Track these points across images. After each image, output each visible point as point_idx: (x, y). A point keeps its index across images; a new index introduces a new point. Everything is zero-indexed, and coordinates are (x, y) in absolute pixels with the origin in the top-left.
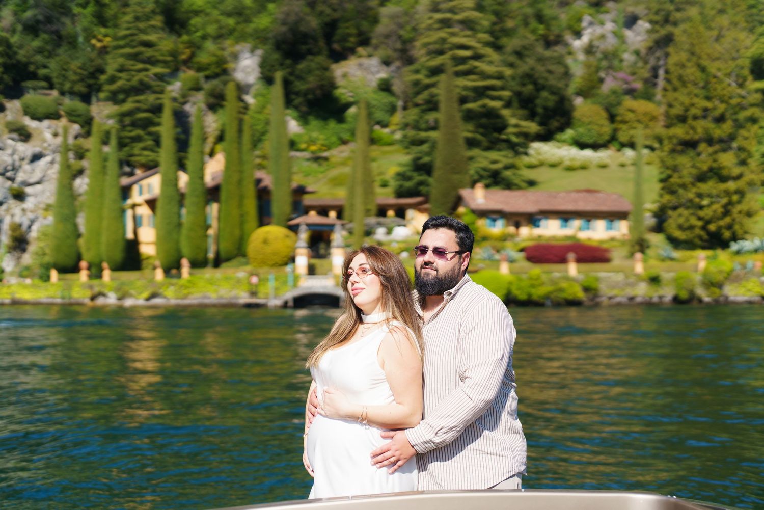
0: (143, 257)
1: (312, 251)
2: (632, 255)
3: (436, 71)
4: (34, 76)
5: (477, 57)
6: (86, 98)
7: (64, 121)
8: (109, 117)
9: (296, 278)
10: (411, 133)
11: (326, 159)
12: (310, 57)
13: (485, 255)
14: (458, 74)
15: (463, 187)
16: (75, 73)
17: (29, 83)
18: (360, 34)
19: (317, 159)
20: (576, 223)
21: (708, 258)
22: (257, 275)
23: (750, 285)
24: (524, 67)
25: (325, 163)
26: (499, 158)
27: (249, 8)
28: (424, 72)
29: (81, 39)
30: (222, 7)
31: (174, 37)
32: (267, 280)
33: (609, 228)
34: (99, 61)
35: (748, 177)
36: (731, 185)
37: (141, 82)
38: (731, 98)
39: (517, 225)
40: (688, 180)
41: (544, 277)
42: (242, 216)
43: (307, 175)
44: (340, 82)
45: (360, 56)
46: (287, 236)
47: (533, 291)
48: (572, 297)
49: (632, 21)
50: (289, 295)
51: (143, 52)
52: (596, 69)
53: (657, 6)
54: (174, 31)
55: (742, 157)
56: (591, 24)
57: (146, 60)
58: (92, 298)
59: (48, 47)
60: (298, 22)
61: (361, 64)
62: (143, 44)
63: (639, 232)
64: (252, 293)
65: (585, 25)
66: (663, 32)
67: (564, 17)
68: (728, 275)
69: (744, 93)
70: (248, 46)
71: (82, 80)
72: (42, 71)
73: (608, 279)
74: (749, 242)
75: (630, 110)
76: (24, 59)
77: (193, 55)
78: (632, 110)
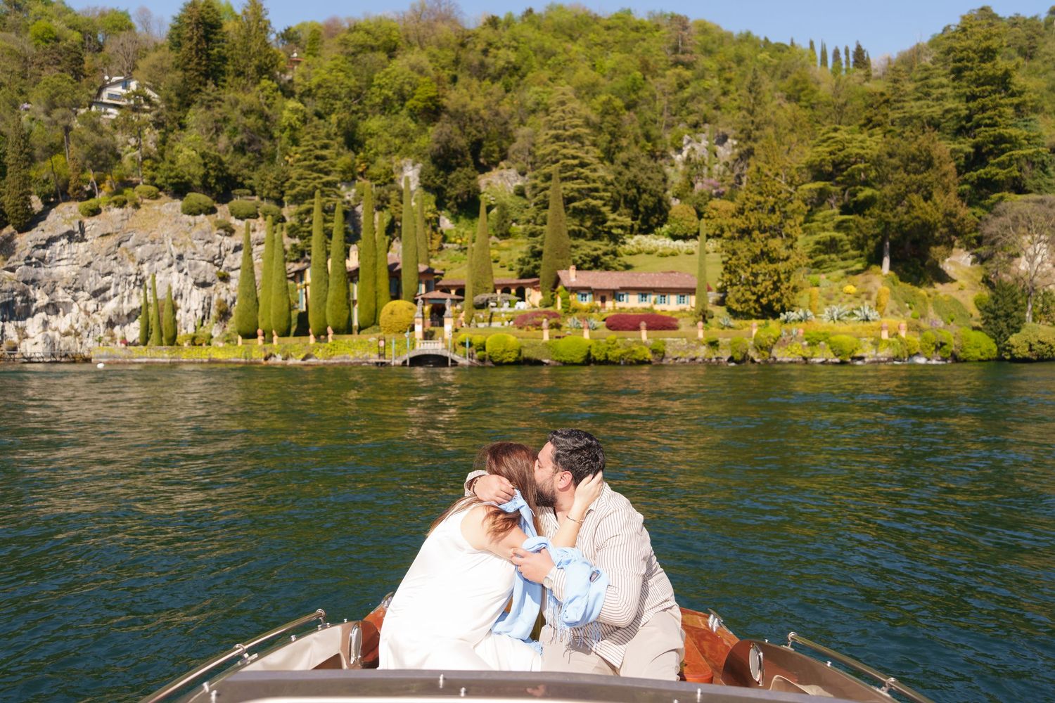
2: (695, 324)
3: (548, 177)
4: (242, 186)
5: (583, 165)
6: (280, 203)
7: (261, 219)
8: (294, 215)
10: (531, 227)
12: (458, 169)
13: (574, 324)
14: (564, 179)
15: (561, 269)
16: (271, 183)
17: (237, 191)
18: (502, 150)
19: (463, 250)
20: (653, 297)
21: (760, 326)
22: (384, 340)
23: (794, 348)
24: (628, 175)
26: (600, 246)
27: (413, 131)
29: (278, 157)
30: (391, 130)
31: (352, 154)
32: (391, 344)
33: (681, 302)
35: (795, 259)
36: (781, 266)
38: (780, 193)
39: (603, 300)
40: (744, 262)
41: (619, 342)
42: (377, 292)
44: (484, 189)
45: (502, 168)
46: (409, 309)
47: (609, 353)
48: (642, 358)
49: (722, 139)
50: (407, 356)
51: (317, 165)
52: (689, 177)
53: (741, 127)
54: (353, 150)
55: (789, 243)
56: (689, 142)
57: (320, 171)
58: (266, 359)
59: (253, 163)
60: (448, 142)
61: (502, 175)
62: (317, 158)
63: (704, 305)
64: (380, 355)
65: (685, 142)
66: (745, 147)
67: (668, 137)
68: (776, 341)
69: (791, 190)
70: (411, 160)
71: (276, 188)
72: (247, 182)
73: (673, 343)
74: (795, 313)
75: (714, 209)
76: (234, 173)
77: (368, 168)
78: (716, 209)
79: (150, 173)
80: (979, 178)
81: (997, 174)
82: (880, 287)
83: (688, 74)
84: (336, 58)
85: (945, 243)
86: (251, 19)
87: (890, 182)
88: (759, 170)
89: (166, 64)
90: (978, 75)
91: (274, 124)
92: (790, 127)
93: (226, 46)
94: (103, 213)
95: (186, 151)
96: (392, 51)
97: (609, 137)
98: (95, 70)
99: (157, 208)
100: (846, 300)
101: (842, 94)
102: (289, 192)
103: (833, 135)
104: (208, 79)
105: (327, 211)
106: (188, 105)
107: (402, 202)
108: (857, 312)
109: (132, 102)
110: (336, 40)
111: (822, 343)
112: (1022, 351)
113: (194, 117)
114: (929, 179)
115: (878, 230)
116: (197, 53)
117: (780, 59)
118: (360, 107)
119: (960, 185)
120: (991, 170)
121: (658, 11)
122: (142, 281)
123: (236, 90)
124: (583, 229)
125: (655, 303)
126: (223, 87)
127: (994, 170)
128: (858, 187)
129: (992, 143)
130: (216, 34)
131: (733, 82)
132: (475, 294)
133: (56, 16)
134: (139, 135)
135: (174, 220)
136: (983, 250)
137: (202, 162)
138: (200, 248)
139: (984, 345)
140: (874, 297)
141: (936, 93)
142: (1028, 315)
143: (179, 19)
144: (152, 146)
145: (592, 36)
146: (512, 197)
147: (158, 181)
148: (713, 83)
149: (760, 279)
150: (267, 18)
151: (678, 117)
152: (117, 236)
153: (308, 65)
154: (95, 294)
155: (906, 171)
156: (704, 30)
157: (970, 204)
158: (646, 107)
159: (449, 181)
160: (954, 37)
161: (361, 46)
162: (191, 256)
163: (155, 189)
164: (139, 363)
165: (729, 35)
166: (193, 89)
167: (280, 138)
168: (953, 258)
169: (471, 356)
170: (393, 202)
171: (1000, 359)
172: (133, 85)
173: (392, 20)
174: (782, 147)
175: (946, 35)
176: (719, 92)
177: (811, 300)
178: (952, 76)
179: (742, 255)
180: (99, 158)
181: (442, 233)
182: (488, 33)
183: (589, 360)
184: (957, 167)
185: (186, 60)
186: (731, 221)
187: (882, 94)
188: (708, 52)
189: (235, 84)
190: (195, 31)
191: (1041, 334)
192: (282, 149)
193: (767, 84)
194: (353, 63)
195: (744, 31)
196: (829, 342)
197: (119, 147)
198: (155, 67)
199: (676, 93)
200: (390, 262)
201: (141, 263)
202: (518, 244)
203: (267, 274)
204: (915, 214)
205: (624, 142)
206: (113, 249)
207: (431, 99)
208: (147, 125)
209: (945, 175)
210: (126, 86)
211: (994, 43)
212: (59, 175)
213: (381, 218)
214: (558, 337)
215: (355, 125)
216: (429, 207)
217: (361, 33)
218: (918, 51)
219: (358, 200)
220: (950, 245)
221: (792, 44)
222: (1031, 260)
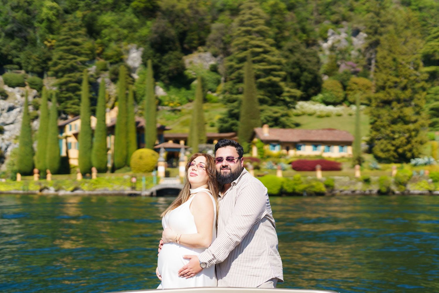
0: (72, 167)
1: (168, 163)
2: (354, 166)
3: (242, 60)
4: (11, 62)
5: (266, 52)
6: (41, 75)
7: (27, 88)
8: (54, 86)
9: (158, 179)
10: (228, 95)
11: (179, 111)
12: (171, 52)
13: (269, 166)
14: (254, 62)
16: (35, 61)
17: (8, 66)
18: (200, 39)
19: (174, 111)
20: (322, 148)
21: (398, 168)
22: (135, 177)
23: (422, 184)
24: (293, 58)
25: (179, 113)
26: (278, 110)
27: (136, 24)
28: (235, 61)
29: (38, 41)
30: (120, 23)
31: (92, 40)
32: (141, 180)
33: (341, 151)
34: (48, 54)
35: (421, 121)
36: (411, 126)
37: (72, 66)
38: (410, 76)
39: (288, 149)
40: (386, 123)
41: (303, 179)
42: (127, 143)
43: (168, 120)
44: (188, 66)
45: (200, 52)
46: (153, 155)
47: (296, 187)
48: (318, 191)
49: (356, 33)
50: (154, 189)
52: (335, 60)
53: (370, 24)
54: (93, 37)
55: (417, 110)
56: (333, 34)
58: (41, 190)
59: (20, 46)
60: (163, 32)
61: (200, 57)
63: (358, 153)
65: (329, 34)
66: (374, 39)
67: (317, 30)
68: (409, 178)
70: (134, 45)
71: (39, 65)
72: (16, 60)
73: (339, 180)
74: (421, 159)
76: (5, 53)
77: (103, 50)
78: (356, 84)
91: (34, 17)
97: (276, 30)
118: (97, 6)
124: (266, 97)
146: (208, 72)
149: (397, 135)
159: (163, 61)
167: (39, 27)
174: (400, 40)
179: (384, 118)
183: (282, 193)
186: (376, 94)
192: (40, 36)
202: (216, 108)
205: (287, 34)
214: (259, 176)
215: (94, 19)
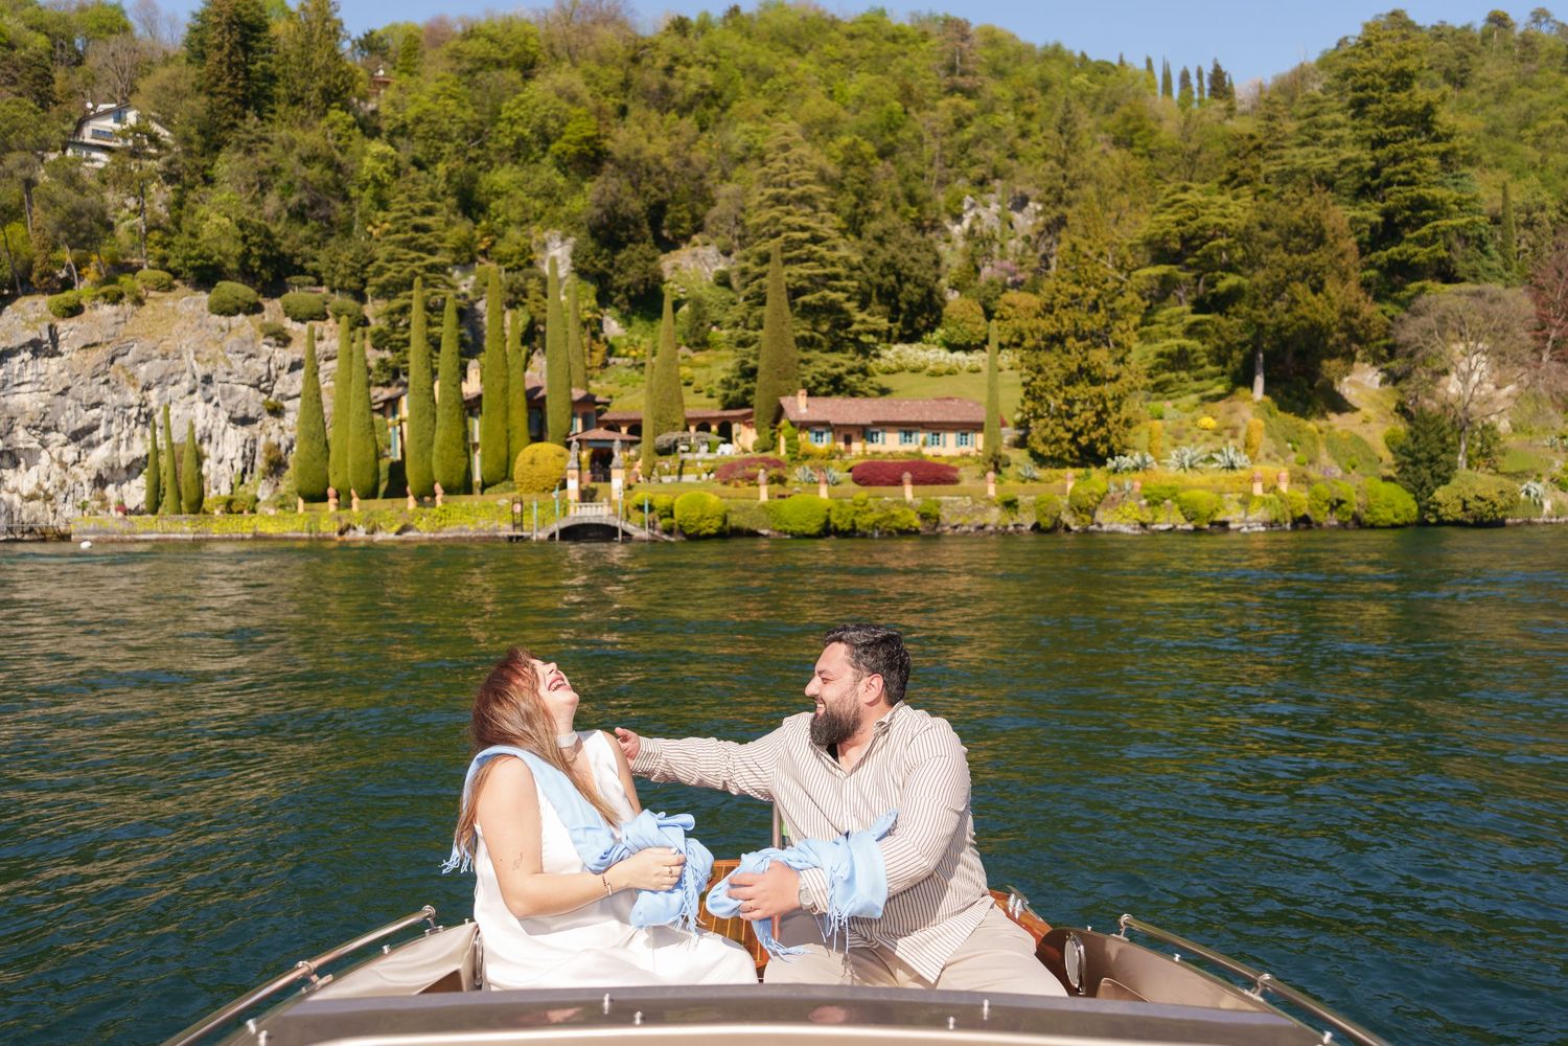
2: (983, 475)
3: (765, 259)
4: (302, 271)
5: (816, 240)
6: (360, 297)
7: (331, 322)
8: (382, 315)
10: (739, 332)
12: (630, 245)
13: (805, 476)
14: (788, 261)
15: (785, 395)
16: (347, 266)
17: (294, 279)
18: (695, 218)
19: (639, 366)
20: (921, 436)
22: (521, 503)
23: (1128, 510)
24: (883, 255)
26: (842, 361)
27: (561, 188)
29: (356, 227)
30: (529, 187)
31: (469, 223)
33: (962, 443)
34: (374, 251)
36: (1108, 390)
38: (1106, 281)
39: (848, 441)
40: (1054, 383)
41: (873, 502)
42: (509, 431)
44: (669, 275)
45: (696, 245)
46: (560, 456)
47: (858, 519)
48: (905, 527)
49: (1021, 203)
50: (555, 527)
51: (416, 239)
52: (973, 258)
53: (1048, 184)
54: (471, 217)
55: (1119, 356)
56: (973, 206)
57: (421, 248)
58: (341, 533)
59: (317, 237)
60: (614, 205)
61: (695, 255)
62: (417, 228)
63: (996, 447)
64: (515, 526)
65: (966, 207)
66: (1054, 214)
67: (941, 199)
68: (1101, 499)
69: (1122, 277)
70: (558, 233)
71: (353, 274)
72: (310, 265)
73: (952, 504)
74: (1128, 459)
75: (1010, 305)
76: (289, 251)
77: (493, 243)
78: (1012, 306)
79: (159, 251)
80: (1390, 260)
81: (1416, 254)
82: (1251, 419)
83: (969, 105)
84: (443, 79)
85: (1343, 355)
86: (314, 17)
87: (1263, 266)
88: (1074, 247)
89: (182, 85)
90: (1387, 109)
91: (349, 177)
92: (1119, 184)
93: (275, 57)
94: (87, 312)
95: (216, 218)
96: (528, 68)
97: (854, 199)
98: (71, 94)
99: (170, 304)
100: (1201, 438)
101: (1194, 136)
102: (373, 281)
103: (1181, 196)
104: (247, 108)
105: (433, 309)
106: (218, 148)
107: (545, 296)
108: (1218, 457)
109: (130, 143)
110: (444, 51)
111: (1168, 502)
112: (1453, 512)
113: (226, 167)
114: (1320, 262)
115: (1247, 336)
116: (230, 68)
117: (1104, 84)
118: (480, 152)
119: (1364, 269)
120: (1406, 249)
121: (925, 13)
122: (149, 416)
123: (291, 126)
124: (816, 335)
125: (924, 444)
126: (271, 121)
127: (1412, 249)
128: (1219, 273)
129: (1408, 208)
130: (258, 40)
131: (1037, 118)
132: (657, 433)
133: (8, 10)
134: (142, 193)
135: (197, 322)
136: (1397, 365)
137: (239, 234)
138: (238, 365)
139: (1398, 503)
140: (1242, 433)
141: (1328, 135)
142: (1460, 458)
143: (202, 17)
144: (162, 210)
145: (827, 47)
146: (711, 287)
147: (171, 264)
148: (1007, 119)
149: (1077, 408)
150: (337, 16)
151: (955, 169)
152: (108, 348)
153: (400, 88)
154: (75, 436)
155: (1286, 249)
156: (993, 40)
157: (1378, 298)
158: (908, 154)
159: (617, 264)
160: (1354, 54)
161: (481, 59)
162: (225, 378)
163: (167, 276)
164: (145, 541)
165: (1030, 48)
166: (225, 123)
167: (360, 198)
168: (1354, 377)
169: (652, 525)
170: (532, 295)
171: (1422, 523)
172: (131, 117)
173: (528, 22)
174: (1108, 215)
175: (1342, 52)
176: (1016, 132)
177: (1151, 439)
178: (1351, 111)
179: (1050, 373)
180: (79, 229)
181: (606, 341)
182: (673, 43)
183: (827, 531)
184: (1360, 243)
185: (213, 79)
186: (1035, 323)
187: (1251, 137)
188: (999, 73)
189: (289, 117)
190: (226, 35)
191: (1479, 487)
192: (361, 215)
193: (1085, 122)
194: (469, 85)
195: (1051, 42)
196: (1178, 501)
197: (110, 212)
198: (165, 89)
199: (952, 133)
200: (529, 386)
201: (147, 388)
202: (722, 358)
203: (342, 405)
204: (1300, 312)
205: (877, 207)
206: (102, 368)
207: (587, 140)
208: (153, 178)
209: (1342, 255)
210: (119, 119)
211: (1411, 64)
212: (17, 254)
213: (515, 319)
214: (782, 497)
215: (474, 180)
216: (587, 303)
217: (482, 40)
218: (1301, 75)
219: (480, 291)
220: (1350, 357)
221: (1122, 62)
222: (1465, 378)
